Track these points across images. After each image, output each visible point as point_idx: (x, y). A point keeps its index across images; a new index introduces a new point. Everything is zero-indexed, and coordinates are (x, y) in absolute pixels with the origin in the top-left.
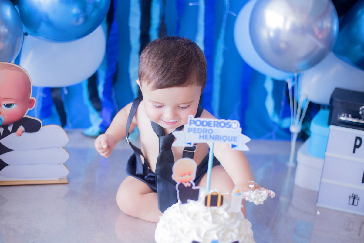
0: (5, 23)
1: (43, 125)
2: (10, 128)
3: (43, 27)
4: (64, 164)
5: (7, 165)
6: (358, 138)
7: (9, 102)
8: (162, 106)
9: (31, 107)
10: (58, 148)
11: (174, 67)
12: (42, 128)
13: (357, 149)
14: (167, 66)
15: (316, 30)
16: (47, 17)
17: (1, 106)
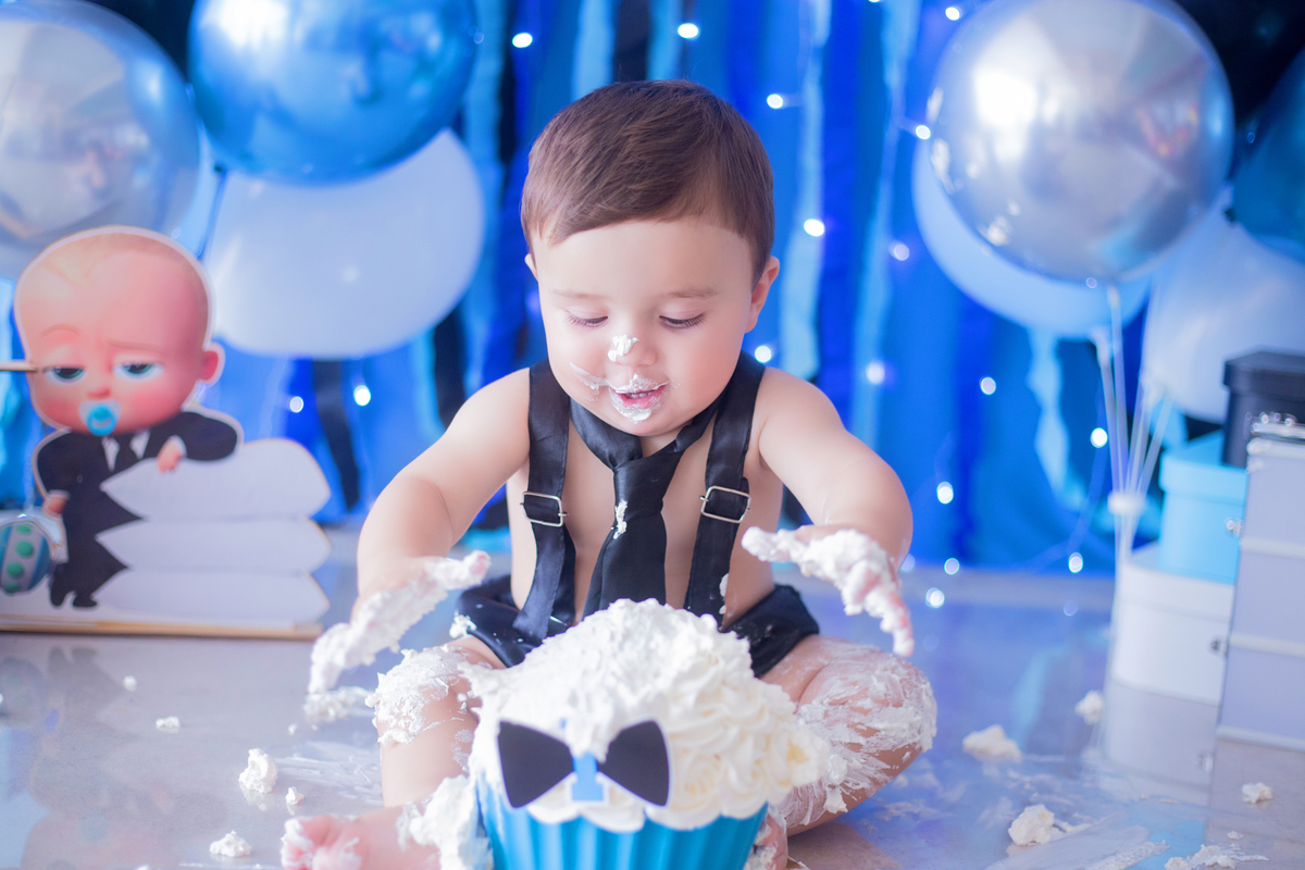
0: (141, 114)
1: (246, 441)
2: (139, 445)
3: (264, 135)
4: (311, 574)
5: (122, 567)
7: (138, 359)
8: (599, 320)
9: (208, 377)
10: (294, 517)
11: (626, 151)
12: (242, 449)
14: (604, 149)
15: (1148, 129)
17: (110, 368)
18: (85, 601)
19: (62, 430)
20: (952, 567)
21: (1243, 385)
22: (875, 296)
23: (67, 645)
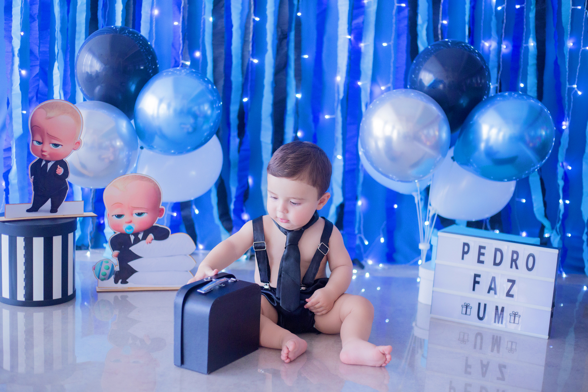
1: (172, 234)
2: (140, 236)
3: (157, 140)
4: (190, 271)
5: (136, 271)
6: (465, 244)
7: (140, 211)
9: (161, 216)
10: (186, 255)
13: (465, 255)
15: (423, 138)
16: (160, 130)
17: (132, 214)
18: (124, 282)
19: (118, 233)
23: (119, 295)
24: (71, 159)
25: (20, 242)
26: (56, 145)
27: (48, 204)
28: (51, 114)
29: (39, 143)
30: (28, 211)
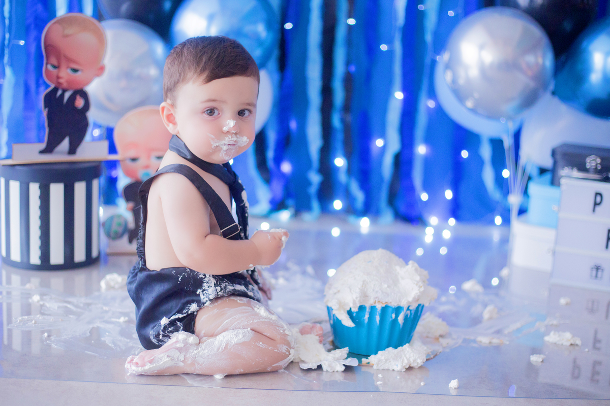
6: (597, 194)
7: (159, 154)
13: (598, 208)
17: (150, 157)
19: (133, 181)
20: (452, 221)
21: (558, 157)
22: (422, 121)
24: (93, 88)
25: (35, 189)
26: (75, 71)
27: (65, 144)
28: (69, 31)
29: (55, 67)
30: (42, 152)
